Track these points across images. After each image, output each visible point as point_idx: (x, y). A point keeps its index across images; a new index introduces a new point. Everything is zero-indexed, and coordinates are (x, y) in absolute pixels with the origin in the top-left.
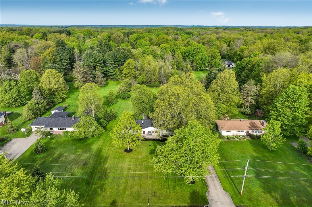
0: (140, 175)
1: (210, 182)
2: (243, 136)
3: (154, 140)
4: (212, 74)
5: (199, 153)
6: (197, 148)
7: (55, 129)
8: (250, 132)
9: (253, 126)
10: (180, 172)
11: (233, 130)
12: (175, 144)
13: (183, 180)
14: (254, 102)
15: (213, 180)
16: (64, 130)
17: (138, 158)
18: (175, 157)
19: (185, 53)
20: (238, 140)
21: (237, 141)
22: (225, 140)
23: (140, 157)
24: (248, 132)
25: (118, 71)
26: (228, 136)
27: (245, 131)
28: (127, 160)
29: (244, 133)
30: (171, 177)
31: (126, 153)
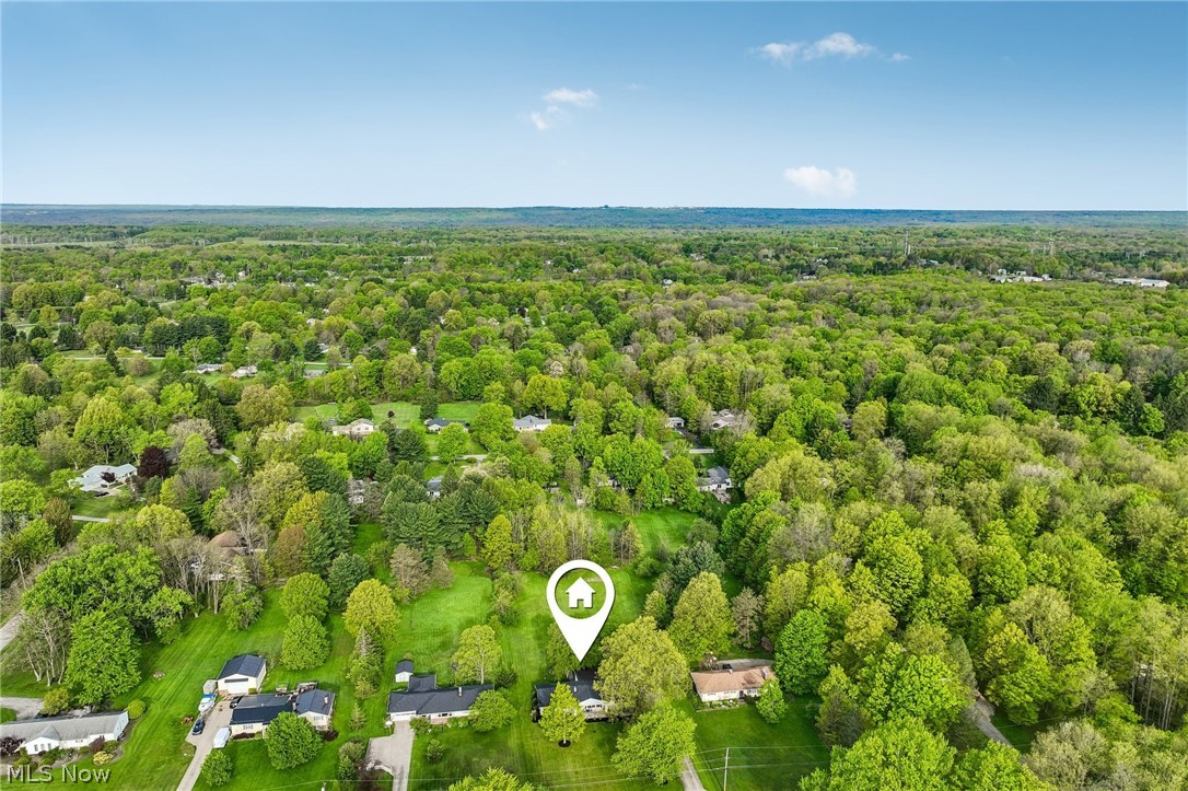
0: (594, 780)
1: (686, 781)
2: (734, 700)
3: (598, 720)
4: (681, 565)
5: (670, 744)
6: (668, 738)
7: (434, 716)
8: (745, 692)
9: (750, 682)
10: (649, 770)
11: (718, 691)
12: (641, 736)
13: (653, 781)
14: (755, 629)
15: (691, 777)
16: (448, 717)
17: (583, 756)
18: (642, 751)
19: (613, 465)
20: (727, 708)
21: (725, 710)
22: (706, 710)
23: (585, 753)
24: (741, 692)
25: (470, 538)
26: (711, 703)
27: (738, 692)
28: (569, 759)
29: (736, 695)
30: (637, 778)
31: (562, 749)
